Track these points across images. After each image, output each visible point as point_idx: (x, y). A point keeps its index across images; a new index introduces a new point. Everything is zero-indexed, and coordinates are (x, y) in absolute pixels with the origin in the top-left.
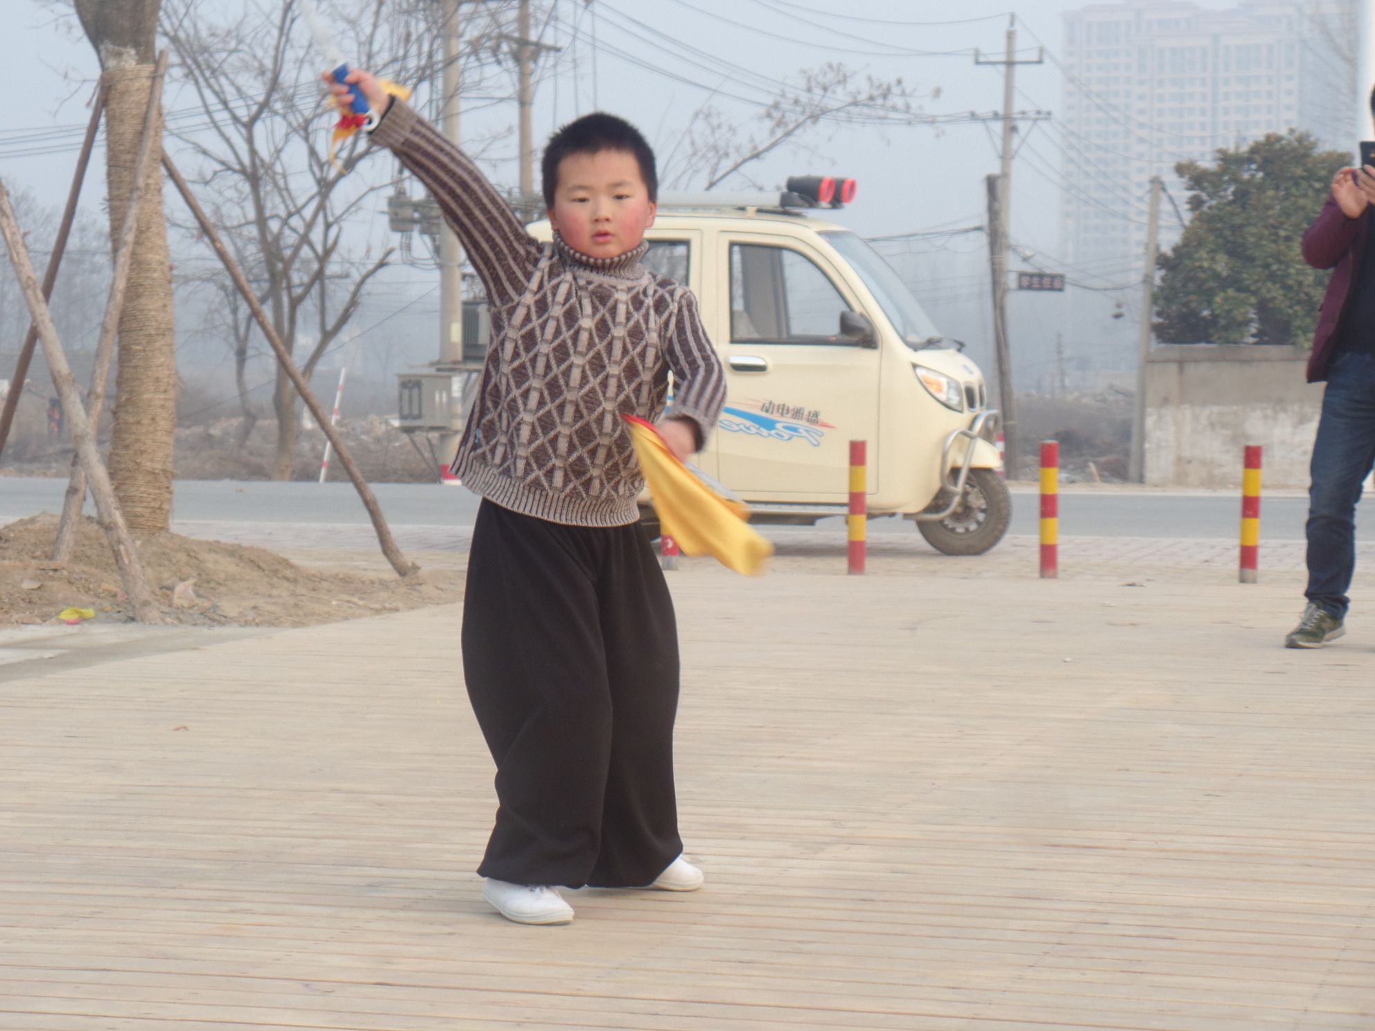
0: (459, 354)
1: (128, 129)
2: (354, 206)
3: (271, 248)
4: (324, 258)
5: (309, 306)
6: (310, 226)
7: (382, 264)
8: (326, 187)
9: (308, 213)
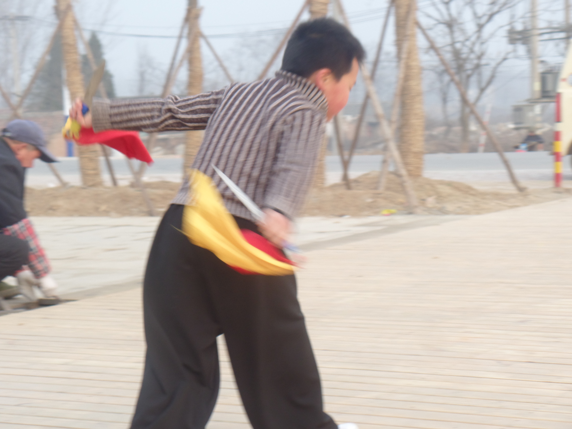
0: (538, 95)
1: (403, 11)
2: (492, 35)
3: (457, 54)
4: (479, 58)
5: (474, 79)
6: (474, 44)
7: (505, 59)
8: (480, 27)
9: (473, 39)
